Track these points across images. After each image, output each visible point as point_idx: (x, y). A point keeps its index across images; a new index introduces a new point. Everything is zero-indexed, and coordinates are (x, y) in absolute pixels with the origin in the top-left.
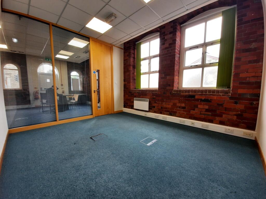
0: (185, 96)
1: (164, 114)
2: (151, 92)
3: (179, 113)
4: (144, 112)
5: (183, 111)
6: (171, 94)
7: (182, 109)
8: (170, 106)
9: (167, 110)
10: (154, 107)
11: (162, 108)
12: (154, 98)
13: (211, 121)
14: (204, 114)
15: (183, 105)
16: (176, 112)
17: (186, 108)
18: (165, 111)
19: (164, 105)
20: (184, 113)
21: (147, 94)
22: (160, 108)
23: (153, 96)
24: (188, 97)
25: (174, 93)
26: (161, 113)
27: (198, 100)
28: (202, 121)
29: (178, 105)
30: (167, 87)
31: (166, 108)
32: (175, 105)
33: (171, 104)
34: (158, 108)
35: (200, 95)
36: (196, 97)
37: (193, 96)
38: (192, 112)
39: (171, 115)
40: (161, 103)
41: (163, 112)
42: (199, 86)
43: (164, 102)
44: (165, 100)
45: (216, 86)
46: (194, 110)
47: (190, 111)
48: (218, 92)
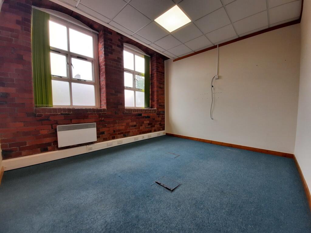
0: (136, 115)
1: (117, 138)
2: (96, 113)
3: (132, 131)
4: (85, 147)
5: (135, 129)
6: (123, 113)
7: (134, 127)
8: (123, 127)
9: (121, 132)
10: (103, 133)
11: (114, 131)
12: (101, 121)
13: (150, 132)
14: (147, 128)
15: (135, 123)
16: (129, 132)
17: (137, 126)
18: (119, 134)
19: (117, 127)
20: (136, 131)
21: (88, 116)
22: (113, 132)
23: (100, 118)
24: (138, 116)
25: (126, 112)
26: (114, 138)
27: (143, 117)
28: (147, 133)
29: (131, 124)
30: (119, 106)
31: (119, 130)
32: (128, 124)
33: (124, 124)
34: (109, 133)
35: (144, 113)
36: (143, 115)
37: (140, 115)
38: (141, 128)
39: (125, 136)
40: (112, 126)
41: (115, 136)
42: (134, 106)
43: (117, 123)
44: (117, 121)
45: (144, 107)
46: (142, 126)
47: (140, 127)
48: (145, 110)
